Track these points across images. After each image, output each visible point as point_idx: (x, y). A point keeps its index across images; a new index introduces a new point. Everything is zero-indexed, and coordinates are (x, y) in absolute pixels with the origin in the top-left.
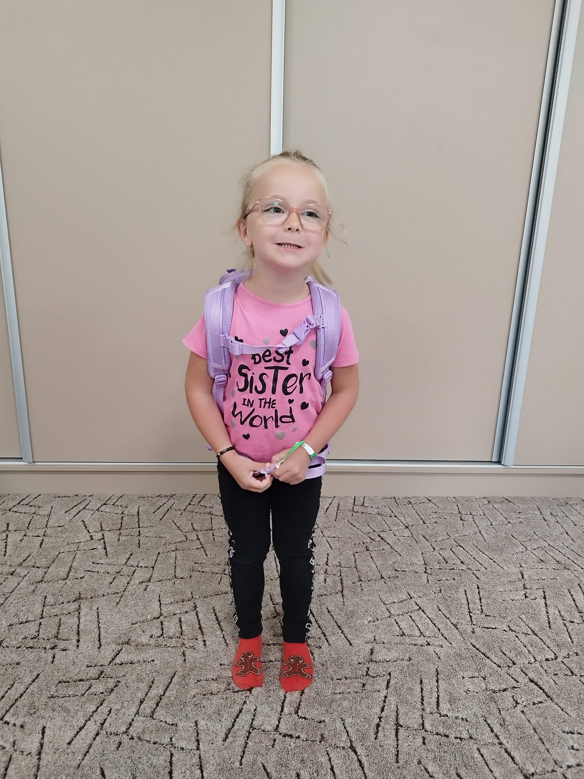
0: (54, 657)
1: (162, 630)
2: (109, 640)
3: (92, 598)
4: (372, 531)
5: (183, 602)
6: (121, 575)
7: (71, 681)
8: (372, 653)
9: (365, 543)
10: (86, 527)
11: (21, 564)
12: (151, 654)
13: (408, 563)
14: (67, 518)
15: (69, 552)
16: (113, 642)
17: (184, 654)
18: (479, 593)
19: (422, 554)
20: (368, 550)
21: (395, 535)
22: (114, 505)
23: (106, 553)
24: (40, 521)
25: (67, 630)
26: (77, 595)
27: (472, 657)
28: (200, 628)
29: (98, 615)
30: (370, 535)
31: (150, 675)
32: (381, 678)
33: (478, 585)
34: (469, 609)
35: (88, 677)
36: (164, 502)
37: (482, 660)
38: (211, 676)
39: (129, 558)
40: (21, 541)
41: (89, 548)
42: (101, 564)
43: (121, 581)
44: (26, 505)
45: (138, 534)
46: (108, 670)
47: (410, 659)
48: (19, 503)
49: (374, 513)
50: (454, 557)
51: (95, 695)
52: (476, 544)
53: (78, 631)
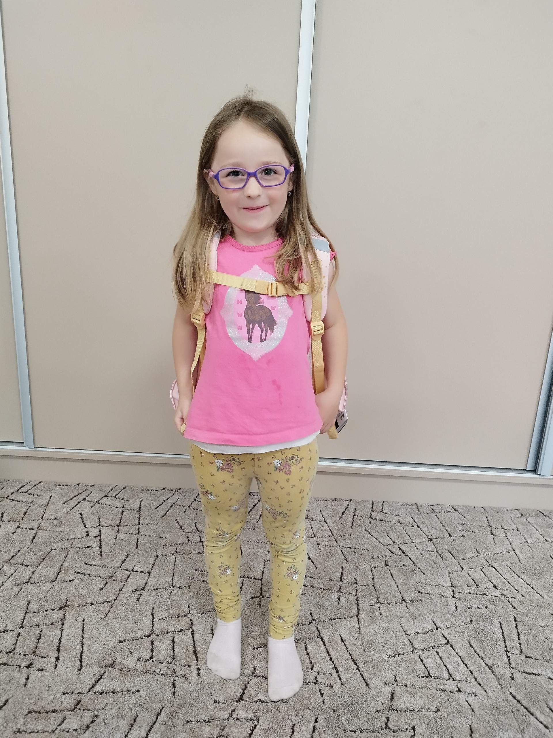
0: (27, 679)
1: (152, 651)
2: (92, 661)
3: (79, 606)
4: (391, 542)
5: (178, 617)
6: (114, 580)
7: (42, 711)
8: (392, 698)
9: (384, 556)
10: (83, 521)
11: (8, 561)
12: (136, 682)
13: (433, 584)
14: (65, 510)
15: (62, 549)
16: (96, 664)
17: (174, 684)
18: (516, 627)
19: (449, 573)
20: (387, 565)
21: (417, 549)
22: (115, 497)
23: (101, 552)
24: (36, 511)
25: (46, 644)
26: (64, 601)
27: (512, 712)
28: (195, 652)
29: (83, 628)
30: (390, 547)
31: (133, 710)
32: (403, 733)
33: (515, 617)
34: (506, 647)
35: (62, 708)
36: (168, 497)
37: (524, 717)
38: (203, 717)
39: (125, 560)
40: (13, 533)
41: (83, 546)
42: (94, 565)
43: (113, 588)
44: (25, 492)
45: (137, 532)
46: (85, 700)
47: (438, 710)
48: (18, 491)
49: (394, 521)
50: (486, 579)
51: (68, 732)
52: (509, 565)
53: (59, 647)
